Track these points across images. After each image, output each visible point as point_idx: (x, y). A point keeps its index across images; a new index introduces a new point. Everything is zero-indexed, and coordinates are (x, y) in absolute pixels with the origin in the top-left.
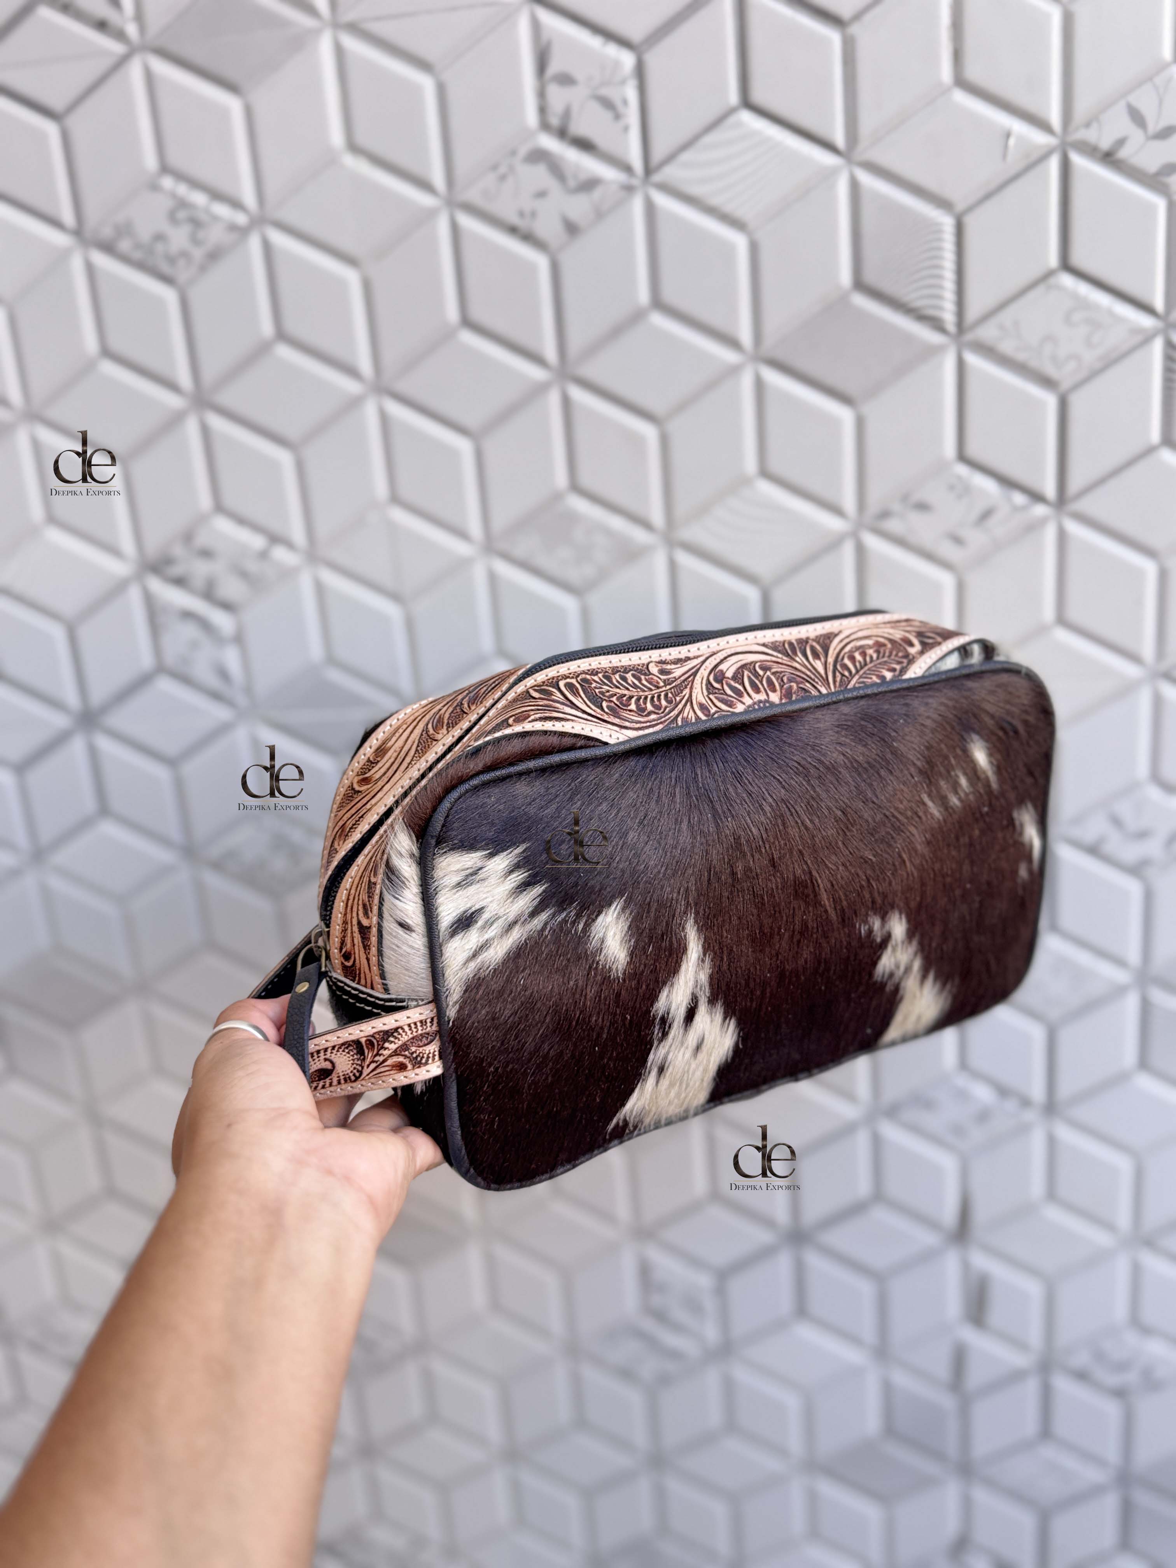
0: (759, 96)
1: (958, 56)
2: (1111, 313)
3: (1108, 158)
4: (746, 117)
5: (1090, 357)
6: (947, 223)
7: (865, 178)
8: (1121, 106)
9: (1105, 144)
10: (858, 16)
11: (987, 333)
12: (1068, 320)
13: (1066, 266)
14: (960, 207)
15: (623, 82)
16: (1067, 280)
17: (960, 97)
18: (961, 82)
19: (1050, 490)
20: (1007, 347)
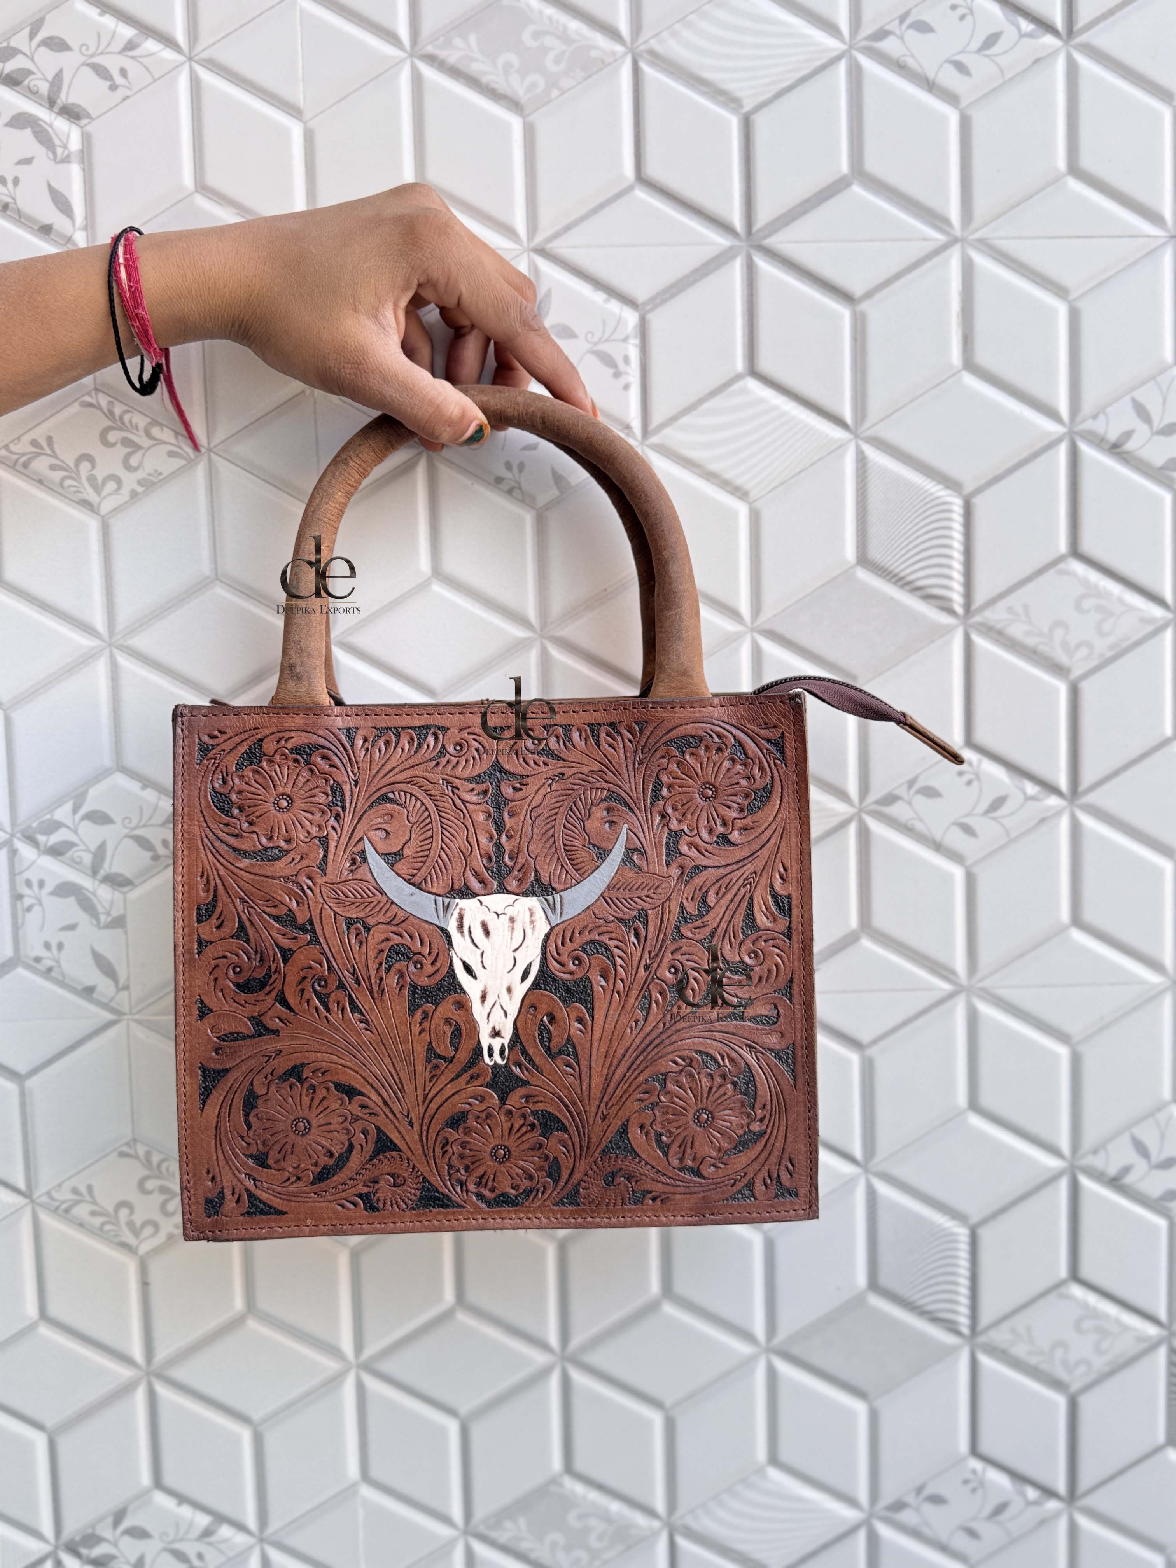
0: (765, 364)
1: (967, 341)
2: (1121, 601)
3: (1116, 449)
4: (752, 384)
5: (1102, 646)
6: (957, 504)
7: (871, 453)
8: (1126, 402)
9: (1113, 436)
10: (869, 295)
11: (996, 615)
12: (1078, 606)
13: (1075, 552)
14: (968, 490)
15: (625, 340)
16: (1078, 567)
17: (970, 380)
18: (970, 365)
19: (1063, 782)
20: (1017, 631)
